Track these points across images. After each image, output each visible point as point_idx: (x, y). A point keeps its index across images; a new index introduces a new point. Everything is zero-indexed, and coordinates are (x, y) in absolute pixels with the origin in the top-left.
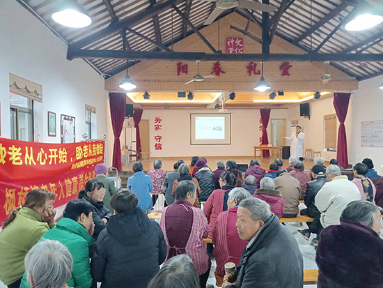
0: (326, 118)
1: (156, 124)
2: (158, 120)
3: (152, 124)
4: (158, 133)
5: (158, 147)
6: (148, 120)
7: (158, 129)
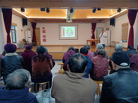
0: (123, 25)
1: (43, 30)
2: (44, 28)
4: (44, 34)
5: (44, 40)
6: (39, 28)
7: (44, 32)
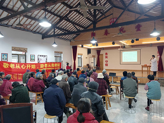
2: (106, 54)
3: (104, 56)
4: (107, 59)
5: (107, 65)
6: (103, 54)
7: (106, 57)
